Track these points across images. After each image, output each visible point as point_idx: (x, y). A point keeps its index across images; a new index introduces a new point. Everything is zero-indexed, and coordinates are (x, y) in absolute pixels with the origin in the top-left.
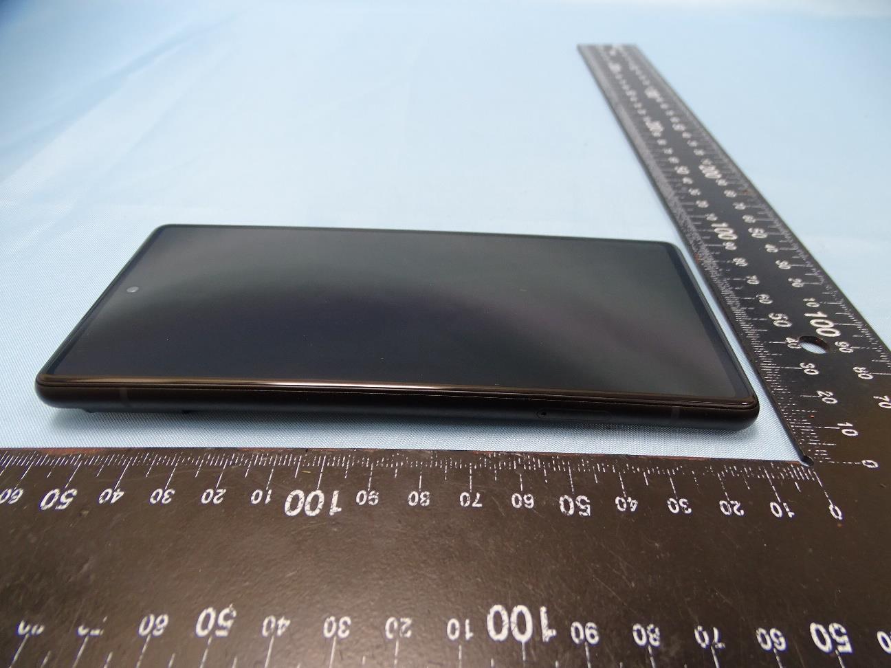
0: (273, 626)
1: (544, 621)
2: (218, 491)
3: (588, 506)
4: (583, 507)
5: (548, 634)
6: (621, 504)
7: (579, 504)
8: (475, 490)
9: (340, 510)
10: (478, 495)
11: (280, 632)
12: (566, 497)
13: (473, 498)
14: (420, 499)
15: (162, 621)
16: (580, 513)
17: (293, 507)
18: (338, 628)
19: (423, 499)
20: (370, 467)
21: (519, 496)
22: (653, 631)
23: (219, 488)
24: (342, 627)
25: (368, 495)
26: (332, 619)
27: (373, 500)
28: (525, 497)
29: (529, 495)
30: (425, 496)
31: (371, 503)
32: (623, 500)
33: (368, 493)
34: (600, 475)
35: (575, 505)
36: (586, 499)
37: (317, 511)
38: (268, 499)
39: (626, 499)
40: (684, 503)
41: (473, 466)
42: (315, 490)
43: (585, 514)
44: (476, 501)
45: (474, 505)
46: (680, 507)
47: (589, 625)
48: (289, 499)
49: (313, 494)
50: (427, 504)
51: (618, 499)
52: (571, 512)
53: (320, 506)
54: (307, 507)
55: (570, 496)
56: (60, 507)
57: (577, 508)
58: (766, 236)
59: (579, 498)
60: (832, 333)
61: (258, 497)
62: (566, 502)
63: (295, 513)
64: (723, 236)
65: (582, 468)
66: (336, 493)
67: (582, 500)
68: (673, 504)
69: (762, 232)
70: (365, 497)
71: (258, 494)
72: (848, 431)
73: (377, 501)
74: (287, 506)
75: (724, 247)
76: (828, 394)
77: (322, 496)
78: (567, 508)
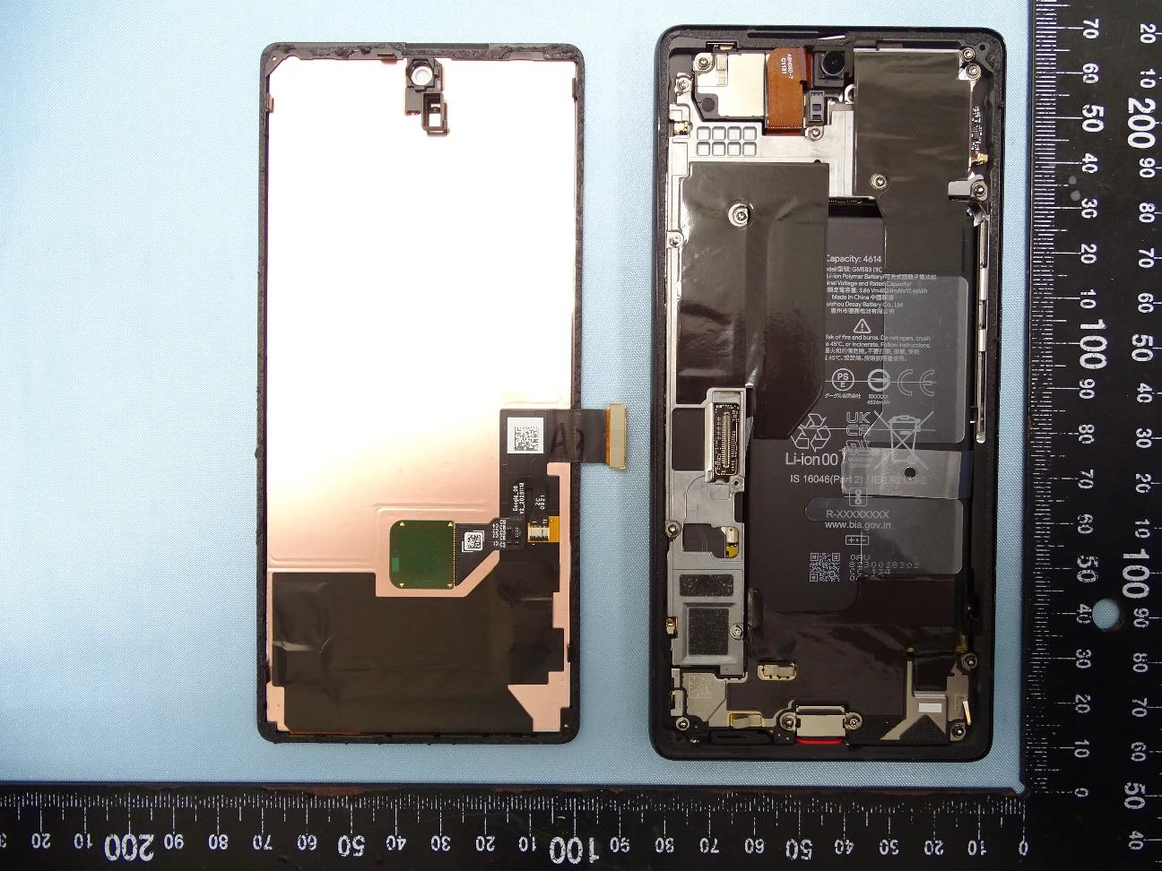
2: (488, 838)
3: (810, 850)
4: (805, 851)
6: (839, 845)
7: (802, 848)
8: (714, 835)
9: (598, 857)
10: (716, 841)
12: (793, 841)
13: (711, 844)
14: (665, 846)
16: (803, 857)
17: (558, 855)
19: (668, 846)
20: (618, 810)
21: (751, 841)
23: (488, 835)
25: (620, 842)
27: (625, 847)
28: (757, 842)
29: (761, 840)
30: (670, 842)
31: (623, 850)
32: (842, 843)
33: (620, 839)
34: (827, 815)
35: (799, 849)
36: (809, 842)
37: (579, 859)
38: (534, 848)
39: (845, 841)
40: (894, 844)
41: (712, 808)
42: (573, 837)
43: (806, 858)
44: (714, 846)
45: (712, 851)
46: (890, 848)
48: (552, 847)
49: (572, 841)
50: (672, 851)
51: (838, 841)
52: (795, 857)
53: (580, 853)
54: (570, 855)
55: (796, 840)
56: (357, 854)
57: (801, 852)
58: (1152, 356)
59: (803, 842)
60: (1140, 590)
61: (524, 844)
62: (792, 847)
63: (560, 861)
64: (1088, 361)
65: (811, 808)
66: (591, 839)
67: (807, 844)
68: (884, 845)
69: (1151, 344)
70: (618, 843)
71: (523, 841)
72: (1082, 751)
73: (628, 848)
74: (552, 853)
75: (1079, 391)
76: (1086, 698)
77: (580, 843)
78: (792, 852)
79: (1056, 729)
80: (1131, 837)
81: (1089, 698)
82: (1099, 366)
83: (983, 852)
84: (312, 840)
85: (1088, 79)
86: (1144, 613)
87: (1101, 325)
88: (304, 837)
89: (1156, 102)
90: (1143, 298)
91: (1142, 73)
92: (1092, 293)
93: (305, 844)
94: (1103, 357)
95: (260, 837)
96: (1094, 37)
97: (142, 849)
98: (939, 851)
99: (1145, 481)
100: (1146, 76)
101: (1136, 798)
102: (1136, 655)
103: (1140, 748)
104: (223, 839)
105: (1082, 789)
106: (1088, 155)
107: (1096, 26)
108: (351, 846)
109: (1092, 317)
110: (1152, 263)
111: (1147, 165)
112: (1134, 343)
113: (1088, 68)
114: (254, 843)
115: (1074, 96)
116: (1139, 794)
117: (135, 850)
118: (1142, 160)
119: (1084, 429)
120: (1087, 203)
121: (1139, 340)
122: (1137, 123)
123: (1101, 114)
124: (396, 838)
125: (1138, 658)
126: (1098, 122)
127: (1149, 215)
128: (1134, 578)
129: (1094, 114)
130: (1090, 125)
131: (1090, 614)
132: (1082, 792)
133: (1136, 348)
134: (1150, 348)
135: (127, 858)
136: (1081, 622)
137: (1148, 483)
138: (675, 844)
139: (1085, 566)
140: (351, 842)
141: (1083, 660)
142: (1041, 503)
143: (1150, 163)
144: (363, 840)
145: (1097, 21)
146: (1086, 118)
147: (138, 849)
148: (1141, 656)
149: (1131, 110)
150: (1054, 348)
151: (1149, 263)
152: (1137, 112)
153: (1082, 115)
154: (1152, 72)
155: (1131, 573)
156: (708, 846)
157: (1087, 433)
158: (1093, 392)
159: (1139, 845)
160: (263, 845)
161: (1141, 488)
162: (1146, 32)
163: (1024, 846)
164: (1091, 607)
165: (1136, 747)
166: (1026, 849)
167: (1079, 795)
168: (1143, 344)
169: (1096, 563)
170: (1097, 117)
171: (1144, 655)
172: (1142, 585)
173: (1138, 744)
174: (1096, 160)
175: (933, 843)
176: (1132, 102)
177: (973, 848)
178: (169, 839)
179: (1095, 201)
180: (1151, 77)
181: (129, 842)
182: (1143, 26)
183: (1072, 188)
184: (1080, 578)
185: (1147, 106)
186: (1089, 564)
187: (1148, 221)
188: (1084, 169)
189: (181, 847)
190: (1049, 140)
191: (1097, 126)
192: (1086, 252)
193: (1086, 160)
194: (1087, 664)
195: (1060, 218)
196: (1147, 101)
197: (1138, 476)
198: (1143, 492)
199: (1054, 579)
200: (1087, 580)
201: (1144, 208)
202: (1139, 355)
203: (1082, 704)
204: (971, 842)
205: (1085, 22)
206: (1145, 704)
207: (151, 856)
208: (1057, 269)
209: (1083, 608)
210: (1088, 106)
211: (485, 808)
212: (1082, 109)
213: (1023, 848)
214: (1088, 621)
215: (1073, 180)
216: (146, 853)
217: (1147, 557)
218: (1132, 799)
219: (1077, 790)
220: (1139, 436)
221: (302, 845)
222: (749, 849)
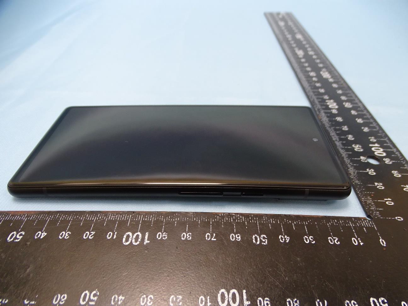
0: (116, 299)
1: (245, 297)
2: (91, 233)
3: (266, 240)
4: (264, 240)
5: (246, 303)
6: (282, 239)
7: (262, 239)
8: (213, 232)
9: (149, 242)
10: (214, 235)
11: (119, 303)
12: (256, 235)
13: (212, 236)
15: (64, 297)
16: (263, 243)
17: (127, 241)
18: (147, 300)
19: (188, 236)
20: (163, 221)
21: (234, 235)
22: (296, 302)
23: (92, 231)
24: (149, 300)
25: (162, 234)
26: (145, 296)
27: (165, 237)
28: (237, 235)
29: (239, 235)
31: (164, 238)
32: (283, 237)
33: (162, 233)
34: (272, 224)
35: (260, 239)
36: (265, 236)
37: (138, 243)
38: (115, 237)
39: (284, 236)
40: (311, 238)
41: (212, 220)
42: (137, 232)
43: (265, 244)
44: (214, 237)
45: (212, 239)
46: (310, 240)
47: (266, 299)
48: (125, 236)
49: (136, 234)
50: (190, 239)
51: (280, 236)
52: (258, 243)
53: (139, 240)
54: (133, 241)
55: (258, 235)
56: (16, 241)
57: (261, 241)
59: (262, 236)
60: (382, 154)
62: (256, 238)
63: (127, 243)
64: (331, 107)
65: (263, 221)
66: (147, 234)
68: (306, 239)
70: (161, 235)
71: (110, 234)
72: (389, 203)
73: (166, 238)
74: (124, 240)
76: (380, 184)
77: (140, 235)
78: (256, 241)
79: (373, 194)
83: (361, 243)
86: (388, 160)
87: (332, 101)
89: (328, 73)
90: (342, 97)
94: (336, 106)
96: (307, 65)
98: (337, 242)
102: (393, 172)
109: (328, 100)
115: (306, 71)
119: (338, 118)
121: (346, 104)
124: (42, 233)
128: (377, 151)
131: (366, 160)
134: (350, 105)
136: (363, 161)
138: (192, 235)
139: (356, 147)
140: (17, 235)
141: (371, 172)
144: (23, 233)
148: (395, 172)
155: (375, 150)
156: (210, 237)
158: (336, 112)
163: (382, 242)
164: (365, 157)
166: (385, 243)
167: (399, 220)
169: (360, 146)
175: (332, 238)
177: (355, 241)
184: (356, 150)
192: (321, 90)
194: (373, 173)
195: (311, 86)
197: (362, 128)
198: (366, 131)
199: (346, 150)
200: (359, 151)
203: (379, 186)
204: (353, 239)
206: (407, 187)
209: (362, 158)
211: (95, 219)
212: (308, 73)
214: (367, 162)
215: (311, 81)
217: (379, 146)
219: (396, 218)
222: (233, 239)
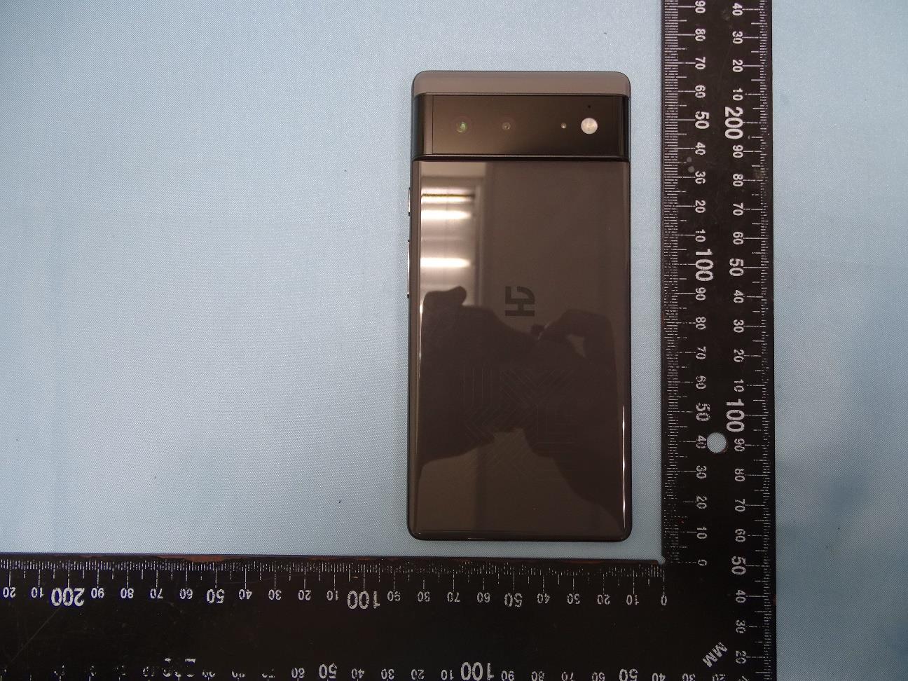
0: (356, 674)
1: (489, 670)
2: (306, 591)
3: (521, 601)
4: (518, 601)
5: (490, 676)
6: (540, 598)
7: (516, 599)
8: (457, 590)
9: (379, 605)
10: (458, 594)
11: (360, 677)
12: (509, 594)
13: (455, 596)
14: (424, 597)
15: (302, 671)
16: (516, 605)
17: (353, 603)
18: (388, 674)
19: (426, 597)
20: (393, 573)
21: (482, 594)
22: (541, 675)
23: (306, 589)
24: (391, 674)
25: (394, 595)
26: (385, 670)
27: (397, 598)
28: (485, 594)
29: (488, 594)
30: (427, 595)
31: (396, 600)
32: (542, 596)
33: (394, 593)
34: (532, 577)
35: (513, 599)
36: (520, 595)
37: (366, 606)
38: (337, 598)
39: (544, 595)
40: (577, 597)
41: (455, 571)
42: (362, 591)
43: (518, 606)
44: (457, 598)
45: (455, 601)
46: (574, 599)
47: (511, 672)
48: (349, 597)
49: (362, 593)
50: (429, 600)
51: (539, 595)
52: (510, 605)
53: (367, 602)
54: (360, 603)
55: (511, 594)
56: (219, 602)
57: (514, 602)
58: (743, 272)
59: (516, 595)
60: (739, 427)
61: (331, 596)
62: (509, 598)
63: (354, 607)
64: (701, 276)
65: (521, 572)
66: (375, 592)
67: (518, 596)
68: (570, 597)
69: (742, 265)
70: (392, 595)
71: (330, 593)
72: (702, 535)
73: (400, 599)
74: (349, 602)
75: (695, 295)
76: (704, 499)
77: (367, 595)
78: (509, 602)
79: (684, 519)
80: (737, 594)
81: (706, 499)
82: (708, 279)
83: (636, 603)
84: (190, 592)
85: (699, 95)
86: (741, 442)
87: (709, 252)
88: (184, 590)
89: (743, 109)
90: (737, 235)
91: (734, 91)
92: (703, 232)
93: (185, 594)
94: (711, 273)
95: (155, 590)
96: (702, 68)
97: (77, 598)
98: (607, 601)
99: (740, 354)
100: (736, 93)
101: (740, 567)
102: (737, 470)
103: (741, 533)
104: (131, 591)
105: (703, 561)
106: (699, 143)
107: (704, 61)
108: (215, 596)
109: (703, 247)
110: (742, 212)
111: (737, 150)
112: (731, 264)
113: (699, 88)
114: (151, 594)
115: (690, 106)
116: (742, 564)
117: (71, 599)
118: (734, 146)
119: (699, 320)
120: (698, 174)
121: (734, 262)
122: (731, 123)
123: (708, 118)
124: (246, 591)
125: (738, 472)
126: (706, 122)
127: (740, 182)
128: (734, 419)
129: (703, 117)
130: (700, 125)
131: (706, 442)
132: (703, 563)
133: (732, 267)
134: (742, 267)
135: (66, 604)
136: (699, 447)
137: (742, 355)
138: (431, 596)
139: (701, 410)
140: (215, 594)
141: (701, 473)
142: (672, 369)
143: (740, 148)
144: (223, 592)
145: (704, 58)
146: (697, 120)
147: (74, 598)
148: (740, 470)
149: (727, 115)
150: (679, 267)
151: (740, 212)
152: (731, 116)
153: (695, 118)
154: (740, 90)
155: (732, 415)
156: (452, 597)
157: (701, 323)
158: (704, 296)
159: (743, 600)
160: (157, 595)
161: (737, 359)
162: (736, 65)
163: (664, 599)
164: (706, 437)
165: (739, 532)
166: (666, 601)
167: (701, 565)
168: (737, 265)
169: (709, 408)
170: (705, 119)
171: (742, 470)
172: (739, 423)
173: (740, 530)
174: (704, 146)
175: (603, 596)
176: (728, 110)
177: (630, 600)
178: (94, 591)
179: (704, 173)
180: (740, 93)
181: (68, 593)
182: (734, 61)
183: (689, 165)
184: (698, 418)
185: (738, 112)
186: (704, 409)
187: (739, 186)
188: (696, 152)
189: (102, 597)
190: (675, 134)
191: (705, 125)
192: (699, 206)
193: (698, 146)
194: (704, 475)
195: (681, 184)
196: (738, 108)
197: (735, 351)
198: (739, 361)
199: (681, 419)
200: (703, 420)
201: (736, 177)
202: (735, 272)
203: (701, 502)
204: (628, 596)
205: (697, 59)
206: (743, 503)
207: (82, 603)
208: (680, 217)
209: (701, 438)
210: (699, 113)
211: (304, 570)
212: (695, 114)
213: (664, 600)
214: (704, 447)
215: (689, 160)
216: (79, 601)
217: (743, 404)
218: (737, 567)
219: (699, 561)
220: (735, 324)
221: (183, 596)
222: (480, 600)
